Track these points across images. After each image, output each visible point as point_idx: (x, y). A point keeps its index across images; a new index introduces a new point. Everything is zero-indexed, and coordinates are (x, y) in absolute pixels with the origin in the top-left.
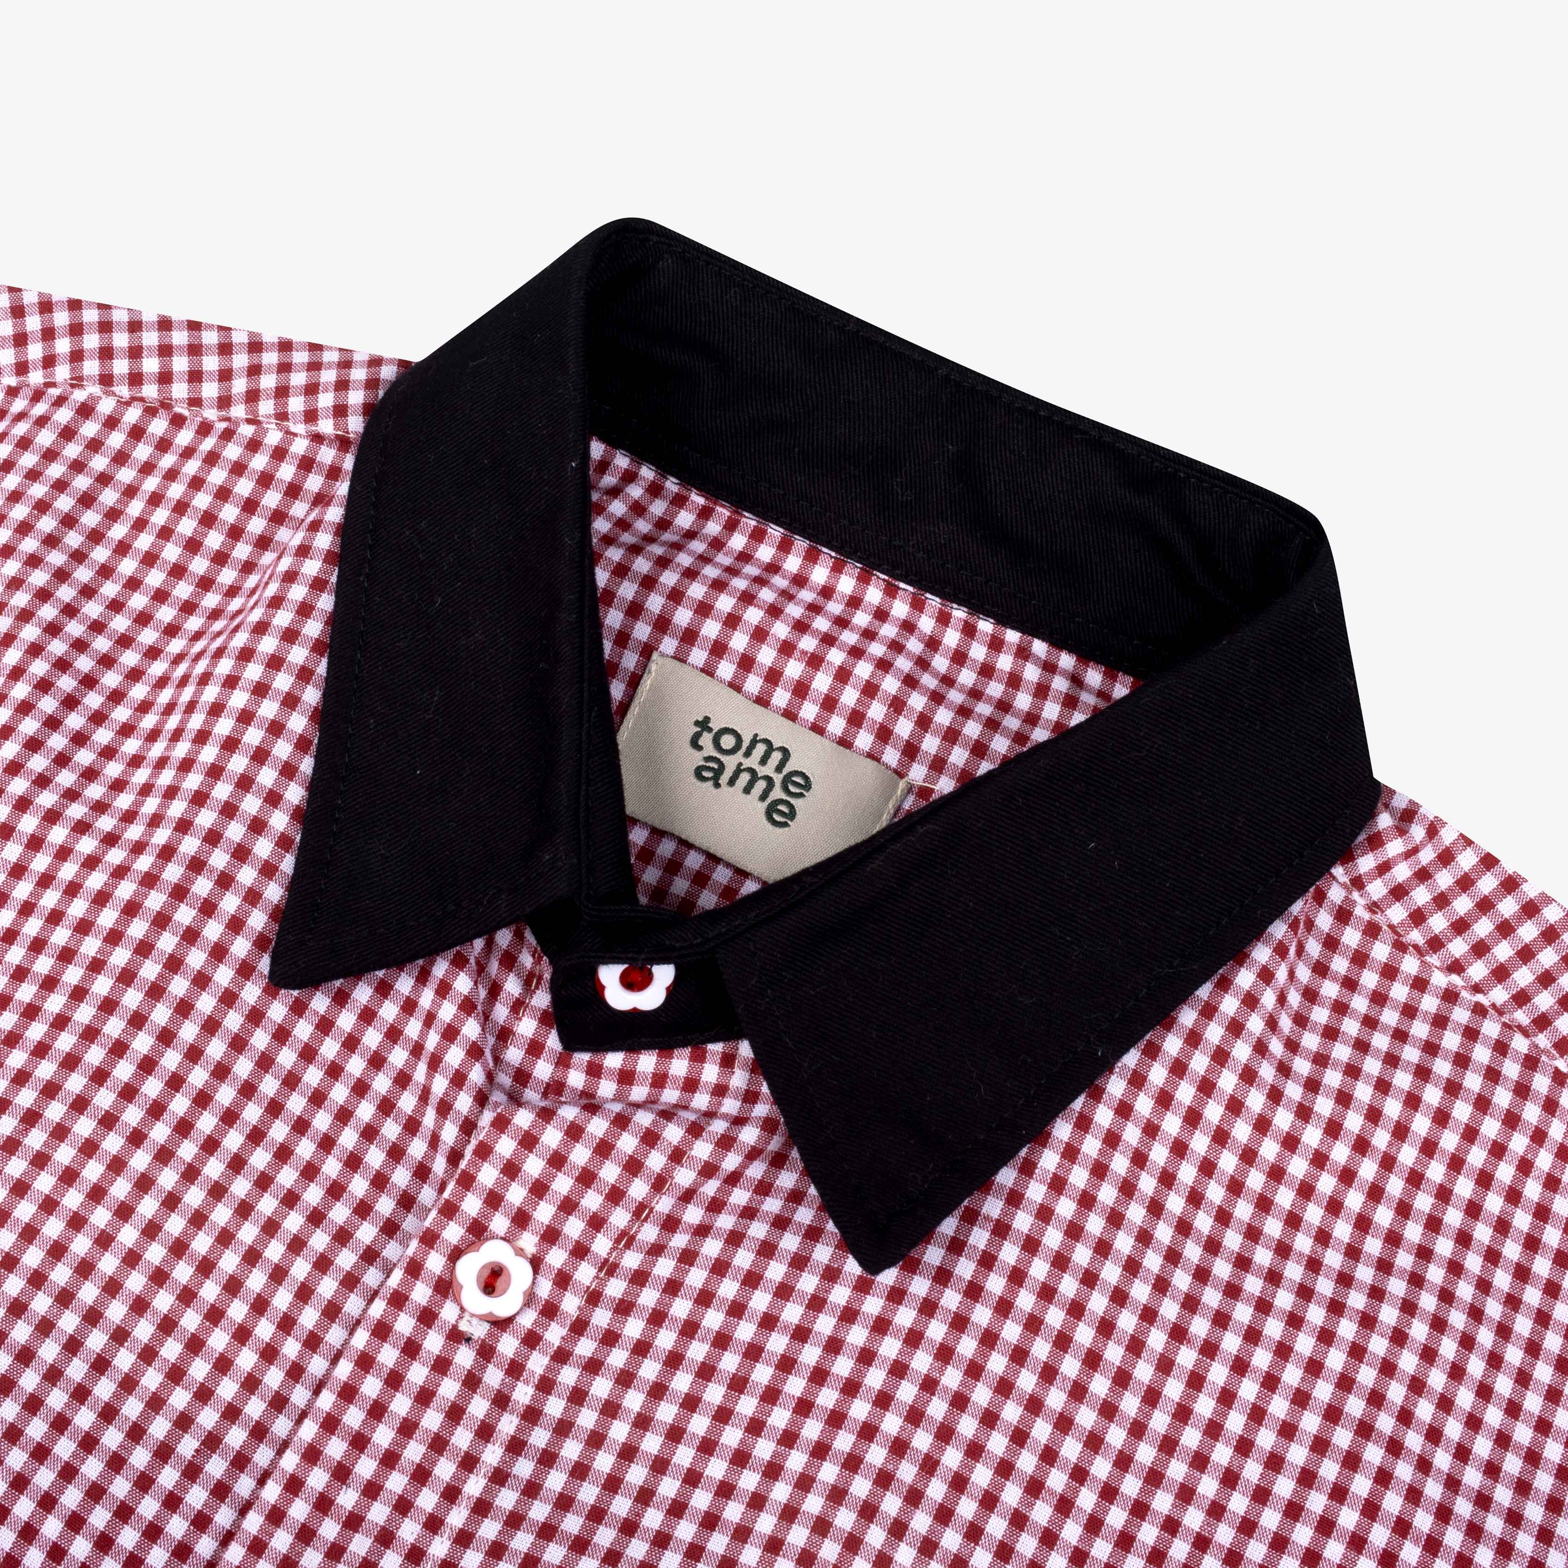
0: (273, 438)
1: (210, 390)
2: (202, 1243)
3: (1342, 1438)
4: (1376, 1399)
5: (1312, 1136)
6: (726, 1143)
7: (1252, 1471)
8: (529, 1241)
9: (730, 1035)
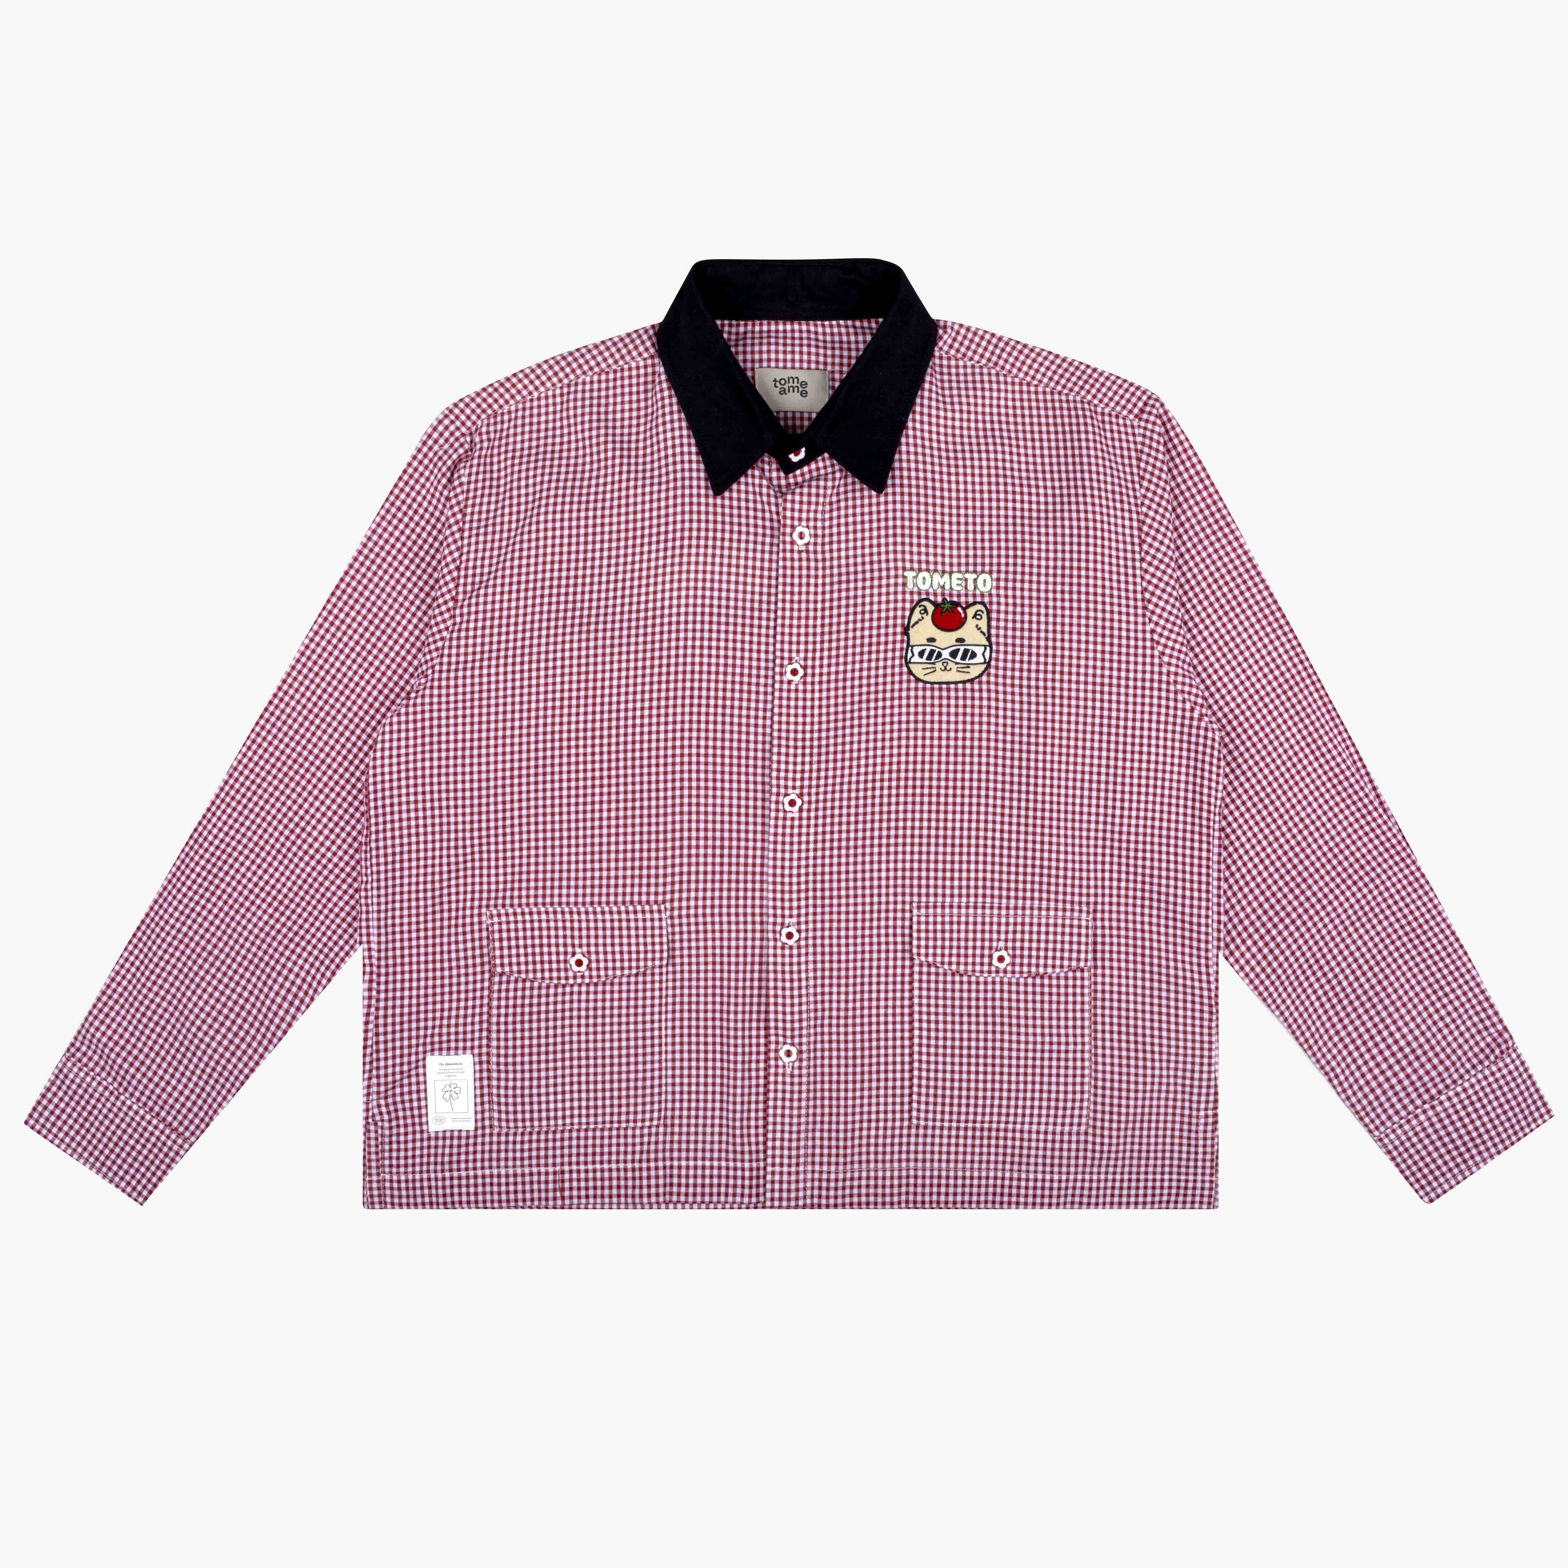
0: (634, 364)
1: (611, 361)
2: (734, 562)
3: (993, 480)
4: (997, 468)
5: (957, 415)
6: (834, 479)
7: (978, 496)
8: (804, 523)
9: (821, 454)
